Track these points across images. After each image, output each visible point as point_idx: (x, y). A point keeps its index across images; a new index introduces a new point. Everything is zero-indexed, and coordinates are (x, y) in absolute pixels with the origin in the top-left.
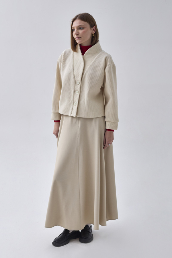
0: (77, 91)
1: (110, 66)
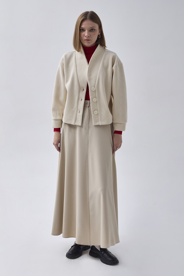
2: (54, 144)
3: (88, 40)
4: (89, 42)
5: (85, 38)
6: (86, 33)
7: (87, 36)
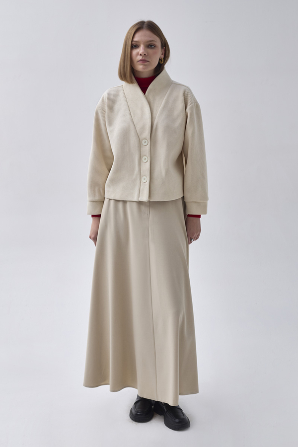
0: (144, 158)
1: (193, 106)
2: (90, 238)
3: (143, 61)
4: (145, 64)
5: (140, 58)
6: (141, 50)
7: (143, 55)
